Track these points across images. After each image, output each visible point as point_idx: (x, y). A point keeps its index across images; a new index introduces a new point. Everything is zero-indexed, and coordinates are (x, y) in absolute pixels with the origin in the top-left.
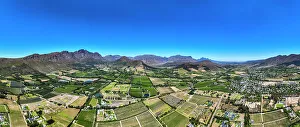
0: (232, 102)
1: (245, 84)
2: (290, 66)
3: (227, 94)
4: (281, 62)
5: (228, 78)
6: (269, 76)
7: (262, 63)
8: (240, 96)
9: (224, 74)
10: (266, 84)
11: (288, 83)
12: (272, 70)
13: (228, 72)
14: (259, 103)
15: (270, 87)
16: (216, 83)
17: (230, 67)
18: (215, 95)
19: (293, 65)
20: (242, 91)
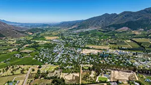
0: (44, 76)
1: (59, 52)
2: (120, 30)
3: (36, 67)
4: (108, 23)
5: (36, 46)
6: (90, 42)
7: (82, 24)
8: (53, 67)
9: (29, 42)
10: (86, 52)
11: (116, 52)
12: (94, 35)
13: (35, 38)
14: (78, 75)
15: (91, 55)
16: (18, 55)
17: (38, 30)
18: (18, 72)
19: (125, 29)
20: (56, 61)
